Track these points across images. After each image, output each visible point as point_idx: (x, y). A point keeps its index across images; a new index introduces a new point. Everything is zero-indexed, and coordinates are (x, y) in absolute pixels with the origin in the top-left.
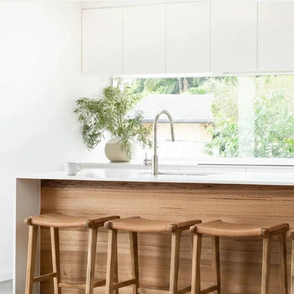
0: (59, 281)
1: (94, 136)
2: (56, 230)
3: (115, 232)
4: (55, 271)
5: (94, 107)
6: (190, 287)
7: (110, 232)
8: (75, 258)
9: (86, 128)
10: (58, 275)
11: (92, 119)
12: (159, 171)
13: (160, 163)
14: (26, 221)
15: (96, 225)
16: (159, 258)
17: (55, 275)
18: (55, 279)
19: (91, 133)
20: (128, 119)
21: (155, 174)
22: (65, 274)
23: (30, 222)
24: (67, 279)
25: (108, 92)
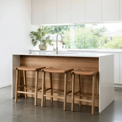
0: (26, 88)
1: (36, 42)
2: (25, 71)
3: (45, 72)
4: (25, 84)
5: (35, 34)
6: (72, 91)
7: (43, 73)
8: (31, 80)
9: (33, 40)
10: (26, 86)
11: (35, 38)
12: (58, 53)
13: (58, 50)
14: (15, 68)
15: (38, 70)
16: (59, 81)
17: (25, 86)
18: (25, 87)
19: (34, 41)
20: (45, 37)
21: (57, 53)
22: (28, 85)
23: (17, 69)
24: (29, 87)
25: (39, 30)
